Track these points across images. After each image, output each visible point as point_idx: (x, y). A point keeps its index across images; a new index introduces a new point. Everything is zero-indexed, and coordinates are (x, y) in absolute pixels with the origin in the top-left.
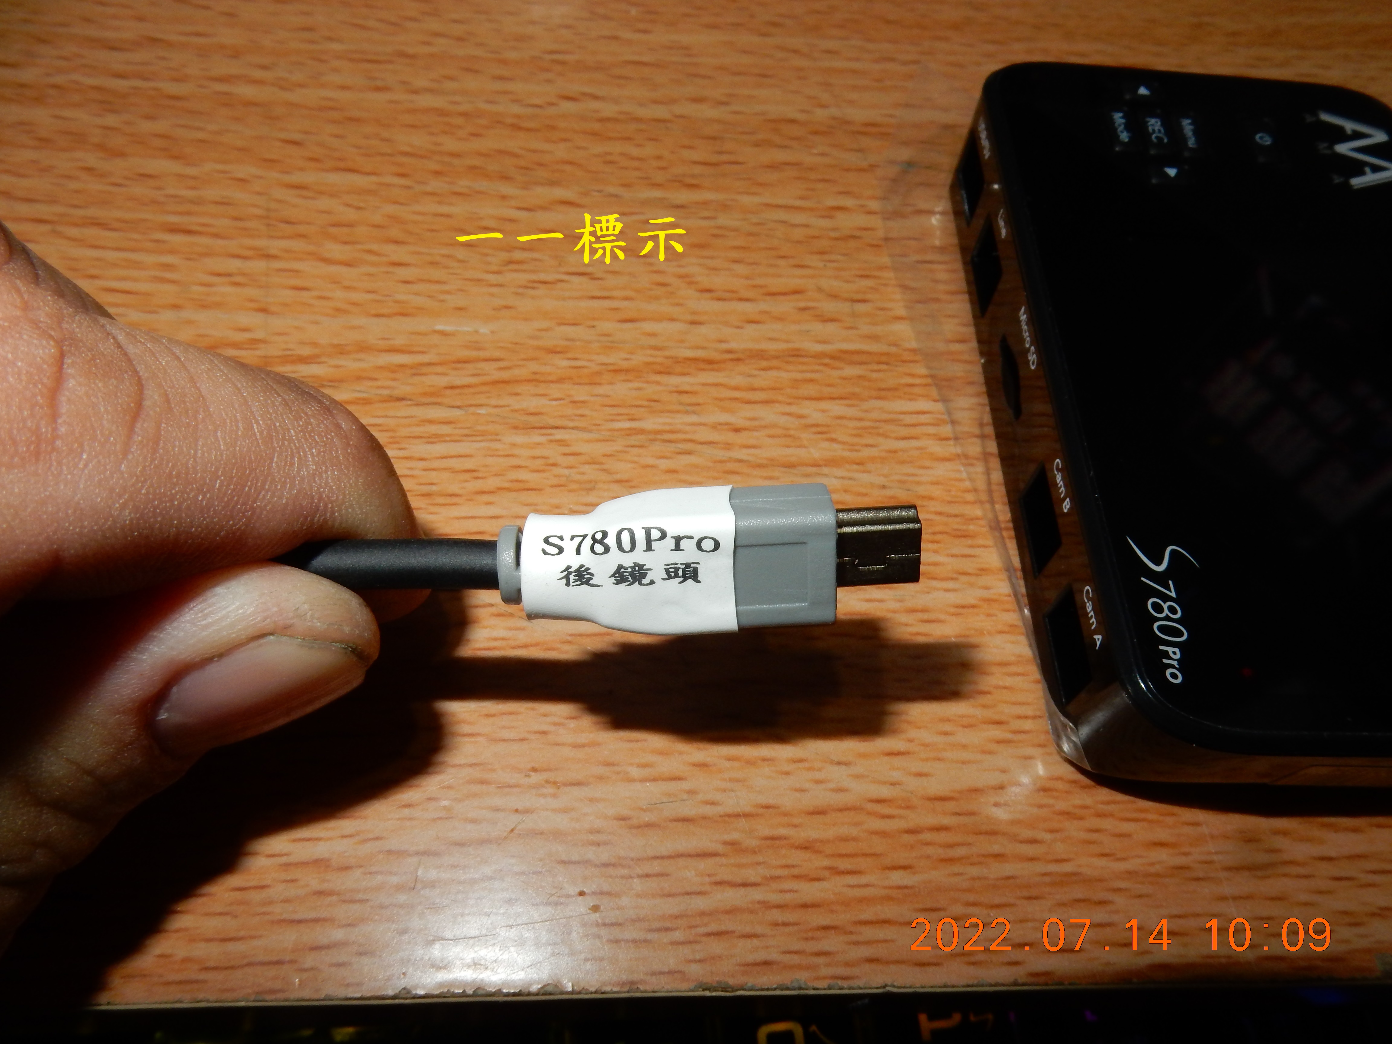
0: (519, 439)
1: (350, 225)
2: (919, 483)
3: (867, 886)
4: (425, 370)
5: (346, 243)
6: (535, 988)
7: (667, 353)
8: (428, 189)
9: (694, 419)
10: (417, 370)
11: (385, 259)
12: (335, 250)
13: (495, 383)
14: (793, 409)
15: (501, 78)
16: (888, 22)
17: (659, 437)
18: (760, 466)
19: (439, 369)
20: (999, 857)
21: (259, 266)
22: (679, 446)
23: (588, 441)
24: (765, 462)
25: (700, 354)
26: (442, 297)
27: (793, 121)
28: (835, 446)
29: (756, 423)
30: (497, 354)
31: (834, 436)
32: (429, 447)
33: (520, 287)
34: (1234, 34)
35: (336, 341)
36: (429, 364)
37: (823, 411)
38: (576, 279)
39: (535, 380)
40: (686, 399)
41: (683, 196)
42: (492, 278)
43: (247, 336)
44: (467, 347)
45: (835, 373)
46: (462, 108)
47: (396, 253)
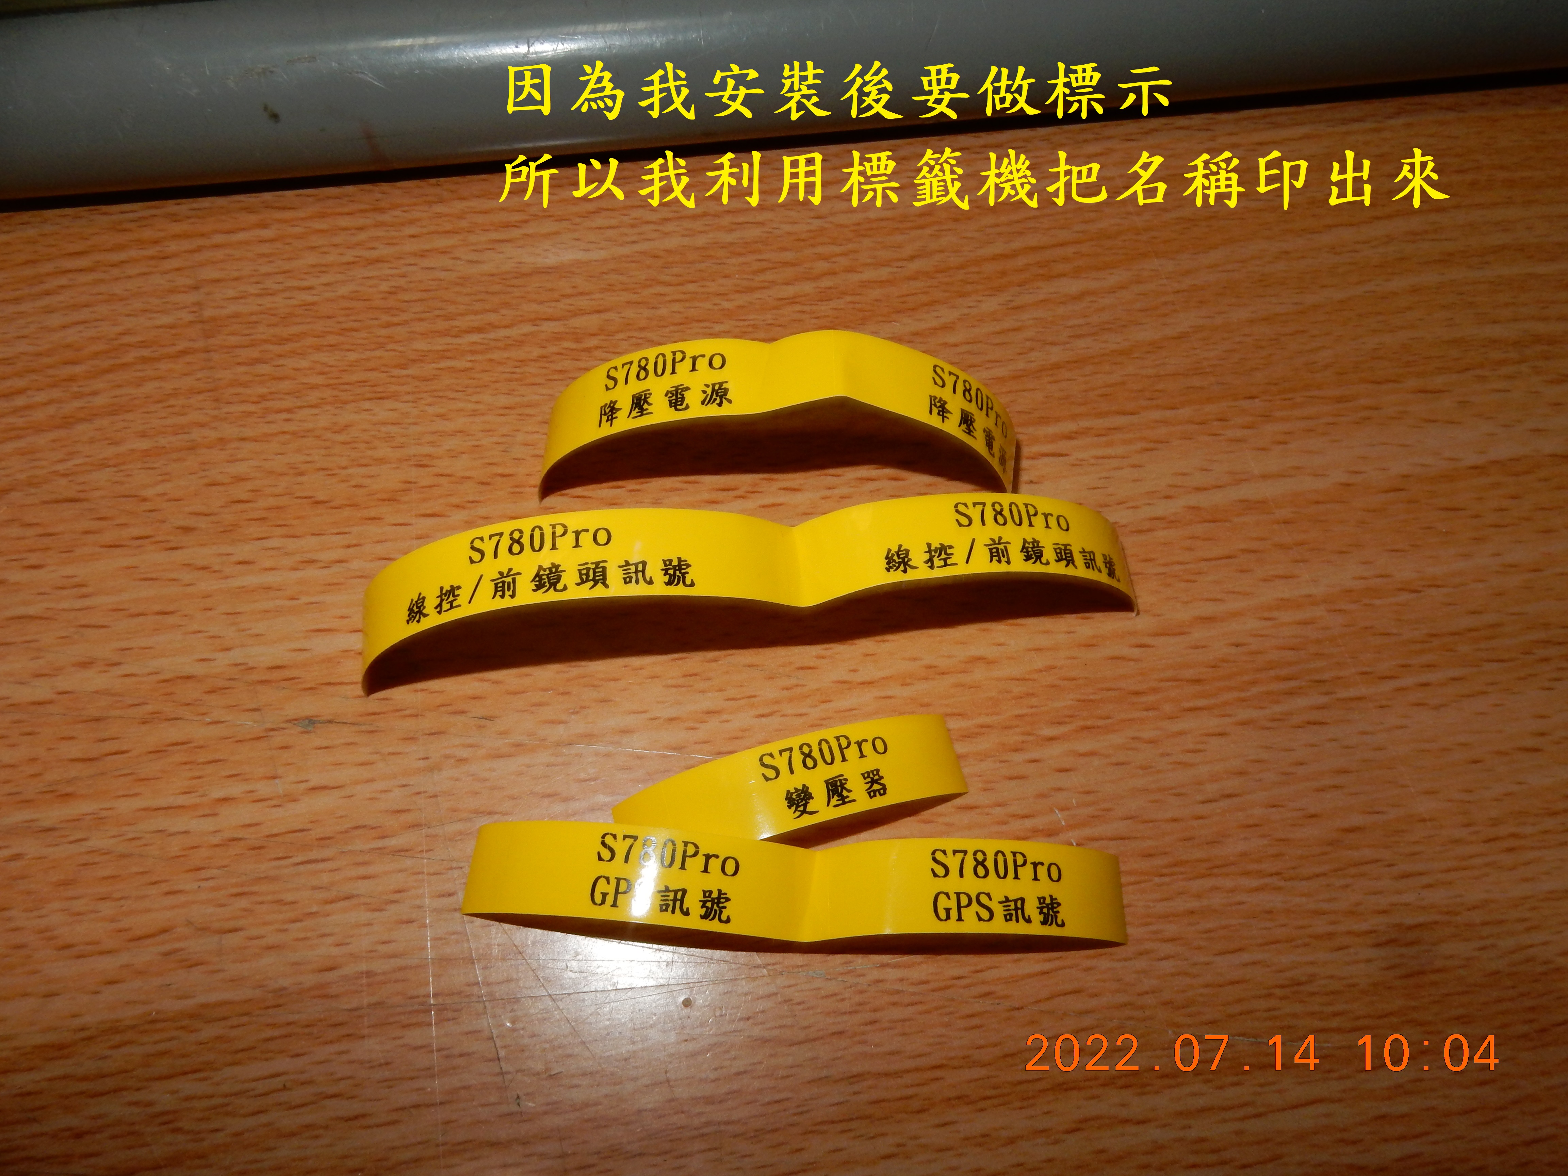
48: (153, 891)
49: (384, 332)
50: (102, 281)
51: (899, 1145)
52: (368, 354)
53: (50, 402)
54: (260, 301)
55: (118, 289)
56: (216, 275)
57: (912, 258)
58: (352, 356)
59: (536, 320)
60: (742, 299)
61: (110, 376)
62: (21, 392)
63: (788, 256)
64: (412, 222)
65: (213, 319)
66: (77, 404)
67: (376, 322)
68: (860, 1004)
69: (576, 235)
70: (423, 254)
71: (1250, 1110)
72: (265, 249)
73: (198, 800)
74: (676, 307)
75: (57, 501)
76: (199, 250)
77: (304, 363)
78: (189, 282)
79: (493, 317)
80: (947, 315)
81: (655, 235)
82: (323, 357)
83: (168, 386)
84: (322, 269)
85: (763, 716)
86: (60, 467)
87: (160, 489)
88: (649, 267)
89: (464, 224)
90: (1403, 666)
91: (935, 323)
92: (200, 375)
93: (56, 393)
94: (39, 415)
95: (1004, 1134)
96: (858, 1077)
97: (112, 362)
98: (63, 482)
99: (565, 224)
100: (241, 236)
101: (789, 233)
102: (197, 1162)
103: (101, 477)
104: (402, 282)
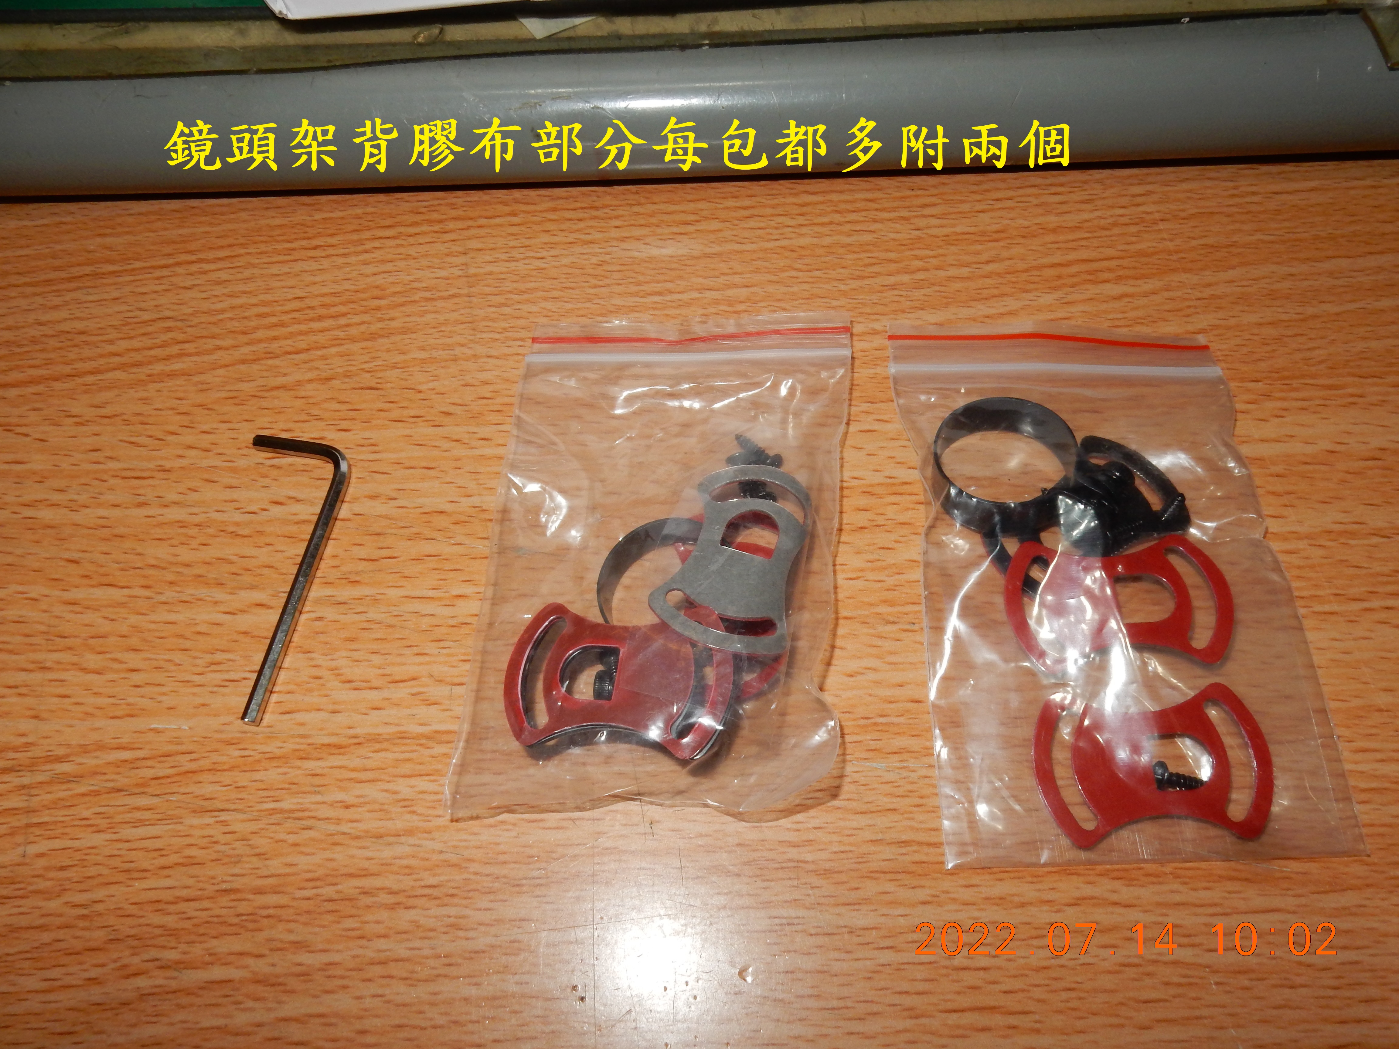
0: (196, 821)
1: (104, 636)
2: (467, 847)
4: (139, 764)
5: (99, 653)
7: (310, 741)
8: (163, 598)
9: (319, 798)
10: (133, 764)
11: (124, 666)
12: (92, 660)
13: (186, 773)
14: (391, 786)
15: (231, 487)
17: (292, 815)
18: (358, 838)
19: (149, 763)
21: (37, 677)
22: (304, 822)
23: (243, 821)
24: (362, 834)
25: (333, 740)
26: (160, 698)
28: (415, 817)
29: (362, 800)
30: (191, 747)
31: (414, 808)
32: (134, 830)
33: (216, 686)
35: (82, 743)
36: (144, 759)
37: (412, 787)
39: (214, 769)
40: (317, 781)
41: (346, 593)
42: (197, 679)
43: (24, 740)
44: (170, 742)
45: (427, 752)
46: (196, 519)
47: (133, 660)
48: (407, 651)
49: (592, 291)
50: (402, 245)
51: (934, 896)
52: (580, 305)
53: (363, 323)
54: (507, 264)
55: (412, 251)
56: (479, 246)
57: (988, 262)
58: (569, 306)
59: (701, 289)
60: (854, 284)
61: (403, 308)
62: (344, 315)
63: (892, 255)
64: (617, 217)
65: (475, 275)
66: (380, 325)
67: (587, 284)
68: (911, 792)
69: (735, 233)
70: (623, 239)
71: (1218, 910)
72: (514, 230)
73: (443, 595)
74: (805, 286)
75: (362, 389)
76: (469, 228)
77: (534, 309)
78: (460, 249)
79: (669, 285)
80: (1012, 304)
81: (793, 235)
82: (549, 305)
83: (441, 318)
84: (553, 245)
85: (851, 579)
86: (365, 366)
87: (431, 385)
88: (786, 257)
89: (653, 220)
90: (1371, 592)
91: (1002, 310)
92: (462, 311)
93: (366, 318)
94: (354, 331)
95: (1016, 899)
96: (906, 843)
97: (405, 299)
98: (368, 375)
99: (728, 224)
100: (498, 221)
101: (894, 239)
102: (426, 835)
103: (393, 374)
104: (607, 258)
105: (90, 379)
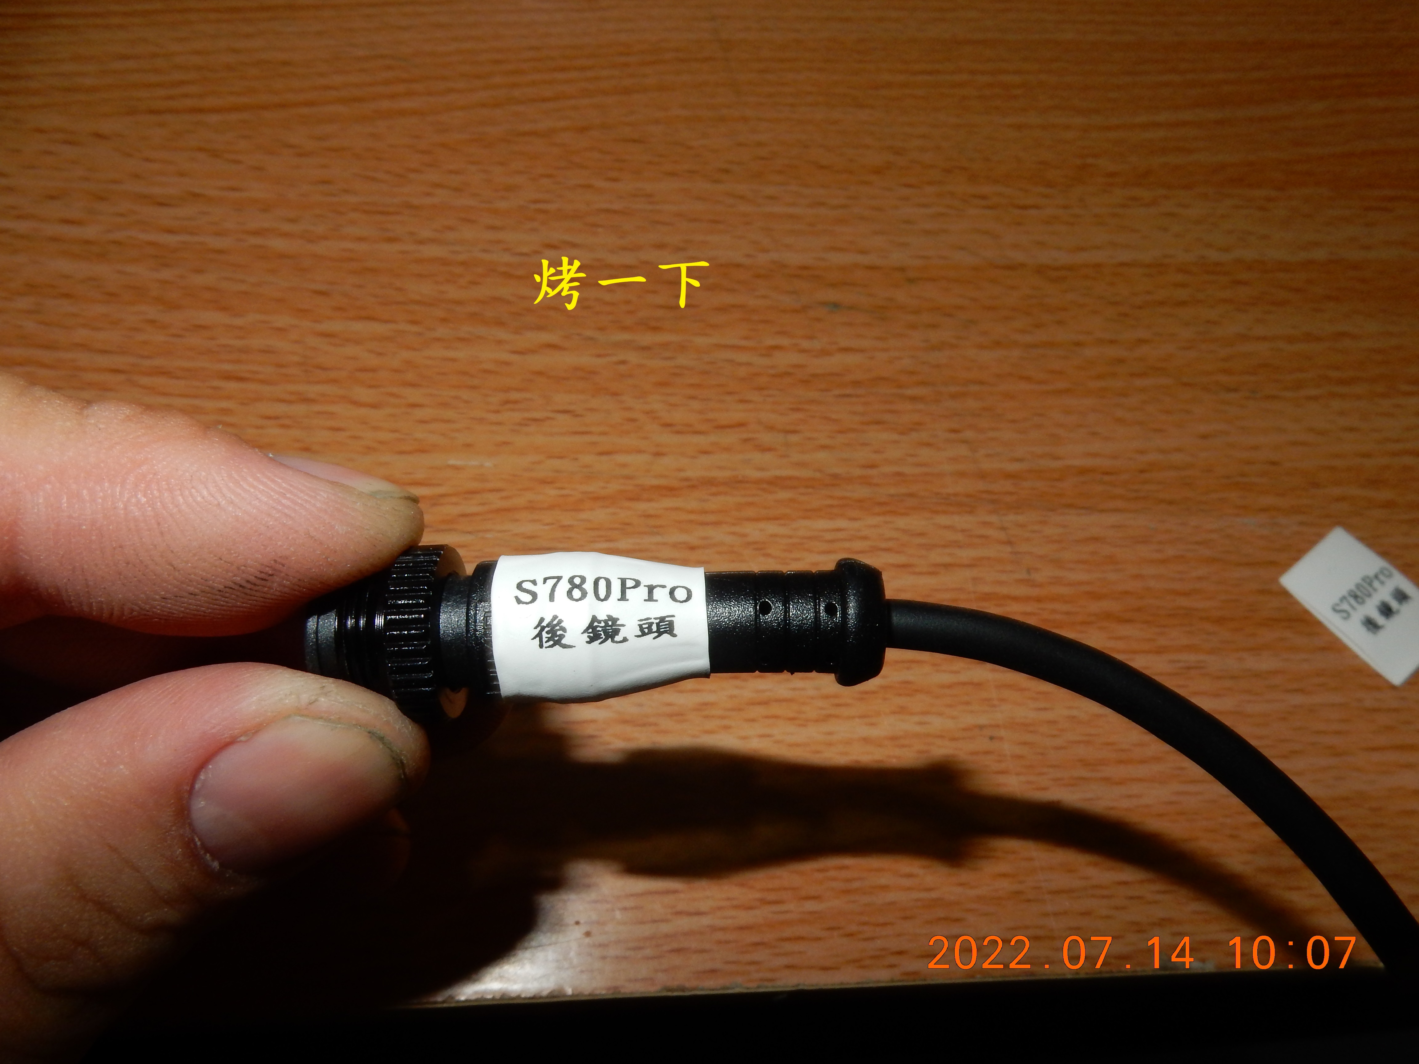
1: (373, 370)
3: (786, 912)
4: (442, 500)
5: (371, 387)
6: (545, 993)
7: (636, 482)
8: (437, 335)
9: (658, 539)
10: (434, 501)
11: (403, 401)
12: (362, 394)
13: (498, 511)
14: (737, 529)
15: (493, 228)
16: (822, 167)
19: (453, 500)
20: (884, 888)
21: (299, 409)
25: (662, 482)
26: (452, 435)
27: (738, 266)
30: (499, 485)
33: (516, 424)
34: (1112, 175)
36: (445, 495)
37: (761, 530)
38: (561, 417)
39: (531, 507)
40: (652, 522)
41: (648, 338)
42: (493, 417)
44: (475, 480)
45: (771, 497)
46: (462, 257)
47: (413, 395)
48: (729, 398)
53: (612, 77)
55: (653, 12)
73: (756, 345)
75: (624, 141)
83: (700, 79)
87: (701, 142)
92: (722, 75)
93: (615, 72)
105: (305, 111)
